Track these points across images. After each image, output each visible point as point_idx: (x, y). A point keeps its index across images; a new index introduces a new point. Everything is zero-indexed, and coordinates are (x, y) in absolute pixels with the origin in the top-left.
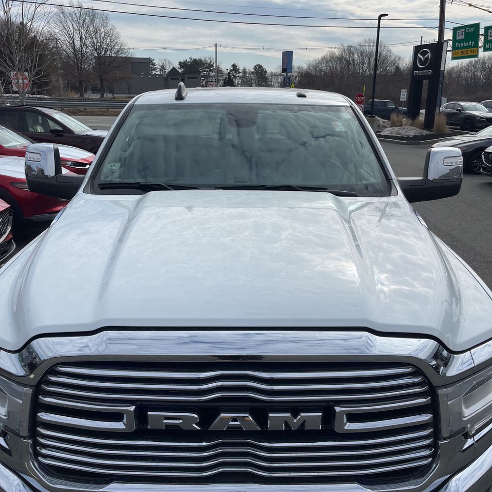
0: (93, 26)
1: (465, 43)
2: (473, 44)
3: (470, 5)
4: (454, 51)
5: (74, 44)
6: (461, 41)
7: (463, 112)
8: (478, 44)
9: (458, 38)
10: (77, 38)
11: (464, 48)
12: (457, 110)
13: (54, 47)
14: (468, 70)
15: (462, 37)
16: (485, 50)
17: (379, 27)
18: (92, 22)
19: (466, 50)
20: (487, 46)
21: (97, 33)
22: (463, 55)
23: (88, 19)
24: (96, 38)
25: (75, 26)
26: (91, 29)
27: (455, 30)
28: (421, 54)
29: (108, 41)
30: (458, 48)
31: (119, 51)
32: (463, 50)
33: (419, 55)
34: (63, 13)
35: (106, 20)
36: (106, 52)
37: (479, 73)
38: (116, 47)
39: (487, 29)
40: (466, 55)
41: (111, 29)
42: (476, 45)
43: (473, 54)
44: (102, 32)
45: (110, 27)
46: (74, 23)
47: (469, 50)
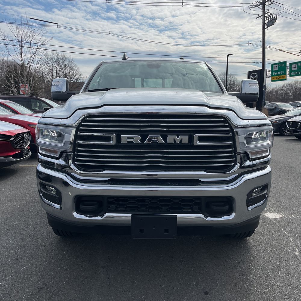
0: (64, 65)
1: (278, 72)
2: (283, 73)
3: (280, 50)
4: (272, 77)
5: (52, 75)
6: (276, 71)
7: (278, 108)
8: (286, 73)
9: (274, 70)
10: (54, 71)
11: (278, 75)
12: (275, 107)
13: (41, 77)
14: (282, 90)
15: (277, 69)
16: (291, 76)
17: (227, 62)
18: (63, 63)
19: (279, 76)
20: (292, 74)
21: (66, 68)
22: (278, 79)
23: (61, 61)
24: (66, 71)
25: (54, 64)
26: (63, 66)
27: (272, 65)
28: (252, 76)
29: (72, 73)
30: (275, 75)
31: (78, 78)
32: (278, 76)
33: (251, 76)
34: (47, 57)
35: (72, 61)
36: (71, 79)
37: (289, 92)
38: (77, 76)
39: (291, 64)
40: (279, 79)
41: (74, 67)
42: (285, 73)
43: (284, 78)
44: (69, 68)
45: (74, 65)
46: (53, 63)
47: (281, 76)
